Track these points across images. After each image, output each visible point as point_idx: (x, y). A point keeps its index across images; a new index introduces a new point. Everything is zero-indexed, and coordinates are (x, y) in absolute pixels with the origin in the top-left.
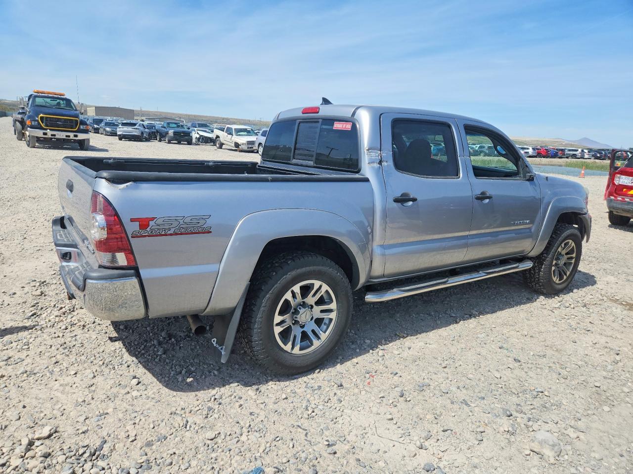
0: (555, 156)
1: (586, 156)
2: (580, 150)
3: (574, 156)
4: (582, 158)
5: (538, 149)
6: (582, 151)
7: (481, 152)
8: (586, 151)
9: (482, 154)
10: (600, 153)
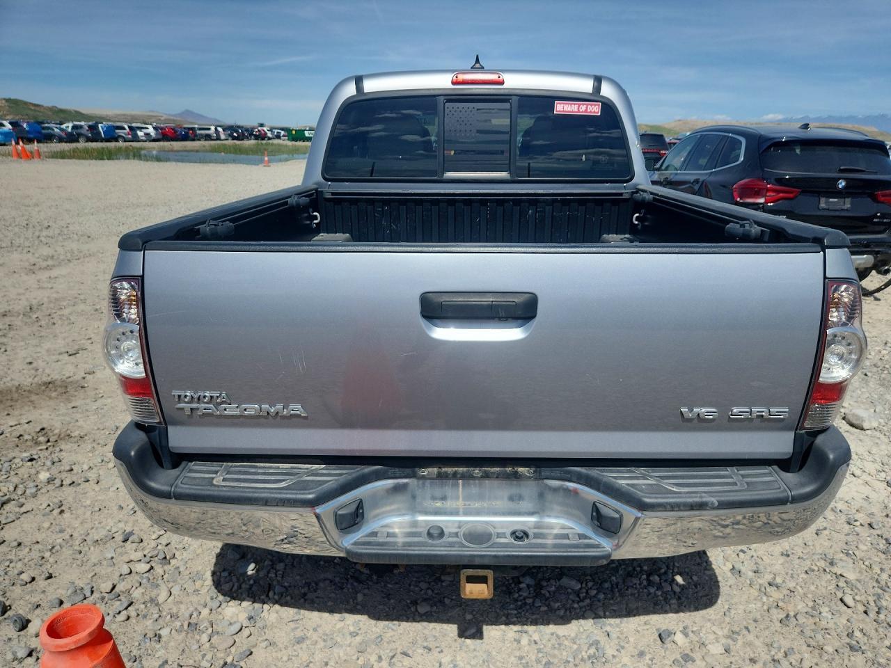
0: (185, 138)
1: (223, 137)
2: (213, 128)
3: (208, 137)
4: (218, 138)
5: (162, 129)
6: (216, 129)
7: (79, 135)
8: (220, 129)
9: (81, 139)
10: (237, 132)
